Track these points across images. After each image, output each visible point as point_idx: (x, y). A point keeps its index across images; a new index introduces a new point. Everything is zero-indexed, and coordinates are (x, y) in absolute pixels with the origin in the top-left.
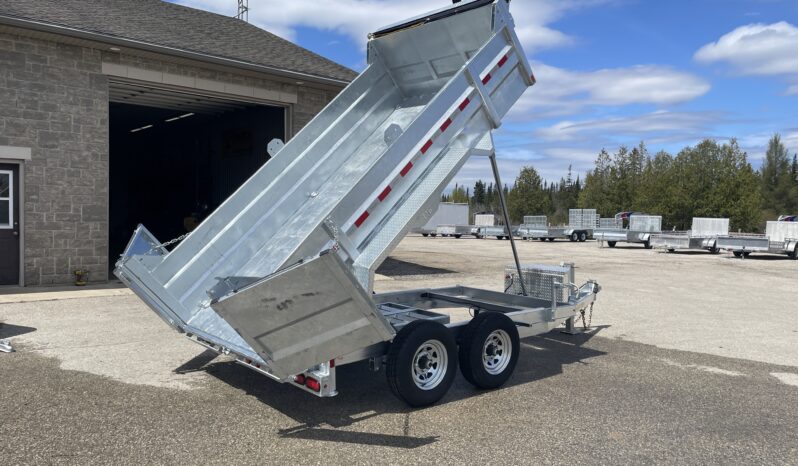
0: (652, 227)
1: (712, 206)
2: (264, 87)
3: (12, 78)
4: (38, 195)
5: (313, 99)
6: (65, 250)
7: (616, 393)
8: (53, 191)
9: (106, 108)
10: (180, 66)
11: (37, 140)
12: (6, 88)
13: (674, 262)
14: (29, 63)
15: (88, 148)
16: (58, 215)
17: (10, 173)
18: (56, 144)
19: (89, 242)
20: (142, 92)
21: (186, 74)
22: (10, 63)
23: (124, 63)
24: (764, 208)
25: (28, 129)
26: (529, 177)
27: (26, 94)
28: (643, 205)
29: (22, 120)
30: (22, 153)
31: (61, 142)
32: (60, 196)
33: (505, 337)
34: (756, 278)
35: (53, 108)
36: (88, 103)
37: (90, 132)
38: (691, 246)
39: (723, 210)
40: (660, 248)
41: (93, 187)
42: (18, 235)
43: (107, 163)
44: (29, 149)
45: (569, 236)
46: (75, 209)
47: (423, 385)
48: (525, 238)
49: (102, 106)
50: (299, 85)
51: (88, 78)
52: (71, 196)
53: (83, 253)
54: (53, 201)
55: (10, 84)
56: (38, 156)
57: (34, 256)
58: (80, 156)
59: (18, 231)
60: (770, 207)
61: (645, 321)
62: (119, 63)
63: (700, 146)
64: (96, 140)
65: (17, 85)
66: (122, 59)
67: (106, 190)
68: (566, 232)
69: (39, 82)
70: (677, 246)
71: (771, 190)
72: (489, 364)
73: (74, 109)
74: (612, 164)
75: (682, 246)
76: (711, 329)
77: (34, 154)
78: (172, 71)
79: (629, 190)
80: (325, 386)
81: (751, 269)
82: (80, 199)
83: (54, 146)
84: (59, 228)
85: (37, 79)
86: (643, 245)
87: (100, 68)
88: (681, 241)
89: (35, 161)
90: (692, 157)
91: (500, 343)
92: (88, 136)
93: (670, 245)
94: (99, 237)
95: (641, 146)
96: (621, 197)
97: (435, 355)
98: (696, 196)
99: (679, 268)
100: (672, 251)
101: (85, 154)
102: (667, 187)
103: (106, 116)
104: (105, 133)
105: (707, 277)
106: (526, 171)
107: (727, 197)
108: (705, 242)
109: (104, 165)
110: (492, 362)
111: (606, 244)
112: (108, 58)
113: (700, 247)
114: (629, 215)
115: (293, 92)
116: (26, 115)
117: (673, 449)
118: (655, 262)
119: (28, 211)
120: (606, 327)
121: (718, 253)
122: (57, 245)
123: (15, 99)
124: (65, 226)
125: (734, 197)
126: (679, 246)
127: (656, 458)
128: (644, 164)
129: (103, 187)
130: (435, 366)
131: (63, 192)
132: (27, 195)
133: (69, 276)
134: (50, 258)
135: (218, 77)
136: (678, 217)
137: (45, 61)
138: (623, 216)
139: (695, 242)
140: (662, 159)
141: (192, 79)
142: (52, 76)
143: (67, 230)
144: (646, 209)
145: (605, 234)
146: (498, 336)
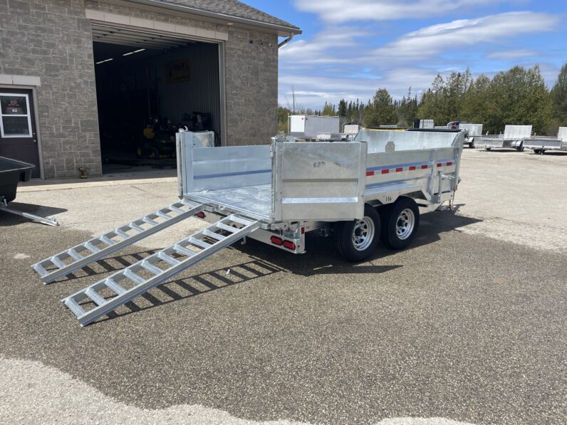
0: (474, 133)
1: (517, 116)
2: (204, 27)
3: (21, 22)
4: (48, 112)
5: (239, 37)
6: (71, 153)
7: (487, 251)
8: (59, 110)
9: (91, 46)
10: (142, 11)
11: (44, 70)
12: (18, 31)
13: (494, 158)
14: (33, 10)
15: (81, 76)
16: (64, 127)
17: (27, 96)
18: (57, 73)
19: (87, 147)
20: (111, 32)
21: (146, 18)
22: (18, 10)
23: (102, 10)
24: (553, 118)
25: (37, 62)
26: (383, 97)
27: (32, 35)
28: (465, 116)
29: (31, 56)
30: (33, 81)
31: (61, 72)
32: (64, 113)
33: (410, 214)
34: (554, 168)
35: (53, 45)
36: (78, 41)
37: (81, 64)
38: (504, 146)
39: (524, 119)
40: (482, 147)
41: (87, 106)
42: (37, 143)
43: (95, 88)
44: (39, 78)
46: (75, 123)
47: (358, 247)
49: (88, 44)
50: (229, 26)
51: (76, 21)
52: (72, 113)
53: (84, 155)
54: (59, 117)
55: (20, 27)
56: (46, 83)
57: (49, 157)
58: (75, 83)
59: (37, 140)
60: (557, 117)
61: (488, 200)
62: (98, 9)
63: (511, 71)
64: (86, 70)
65: (25, 28)
66: (99, 6)
67: (96, 108)
69: (41, 26)
70: (494, 147)
71: (559, 104)
72: (399, 233)
73: (68, 47)
74: (444, 85)
75: (497, 146)
76: (538, 206)
77: (42, 81)
78: (137, 16)
79: (456, 105)
80: (299, 246)
81: (550, 162)
82: (78, 115)
83: (56, 76)
84: (65, 137)
85: (39, 23)
86: (468, 146)
87: (84, 14)
88: (496, 143)
89: (44, 87)
90: (504, 80)
91: (406, 218)
92: (80, 67)
93: (488, 146)
94: (93, 143)
95: (467, 72)
96: (450, 111)
97: (365, 227)
98: (504, 109)
99: (498, 162)
100: (489, 150)
101: (78, 81)
102: (484, 103)
103: (91, 52)
104: (91, 65)
105: (521, 168)
106: (380, 91)
107: (528, 110)
108: (513, 143)
109: (92, 89)
110: (401, 231)
112: (90, 6)
113: (510, 147)
114: (458, 124)
115: (225, 31)
116: (34, 51)
117: (541, 289)
118: (480, 158)
119: (42, 125)
120: (463, 205)
121: (523, 151)
122: (65, 149)
123: (25, 39)
124: (70, 135)
125: (532, 109)
126: (495, 146)
127: (532, 296)
128: (468, 85)
129: (93, 106)
130: (365, 234)
131: (66, 110)
132: (41, 112)
133: (75, 172)
134: (60, 158)
135: (170, 19)
136: (491, 125)
137: (44, 9)
138: (453, 124)
139: (507, 143)
140: (482, 81)
141: (152, 21)
142: (50, 20)
143: (71, 139)
144: (469, 119)
146: (406, 213)
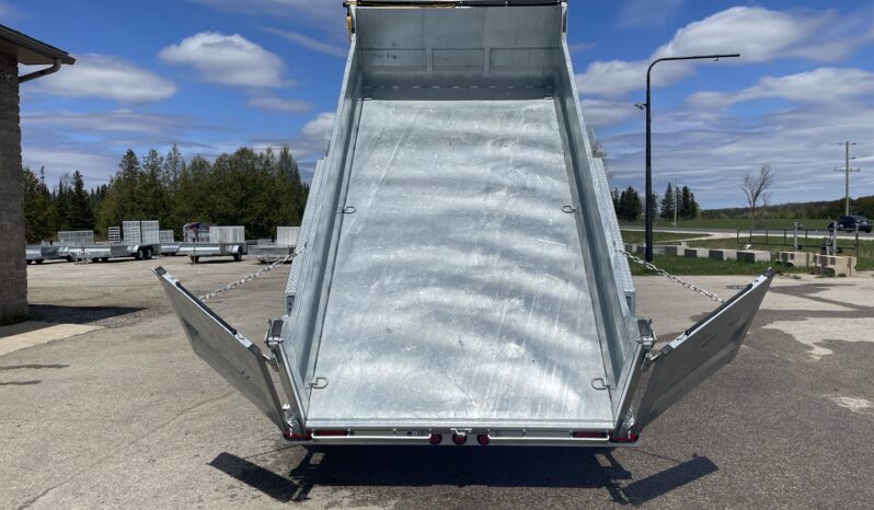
0: (235, 238)
45: (133, 254)
48: (80, 260)
63: (238, 153)
68: (129, 249)
74: (141, 168)
86: (232, 258)
90: (230, 164)
95: (175, 151)
102: (208, 196)
111: (188, 259)
128: (179, 169)
138: (191, 227)
140: (199, 165)
145: (197, 249)
